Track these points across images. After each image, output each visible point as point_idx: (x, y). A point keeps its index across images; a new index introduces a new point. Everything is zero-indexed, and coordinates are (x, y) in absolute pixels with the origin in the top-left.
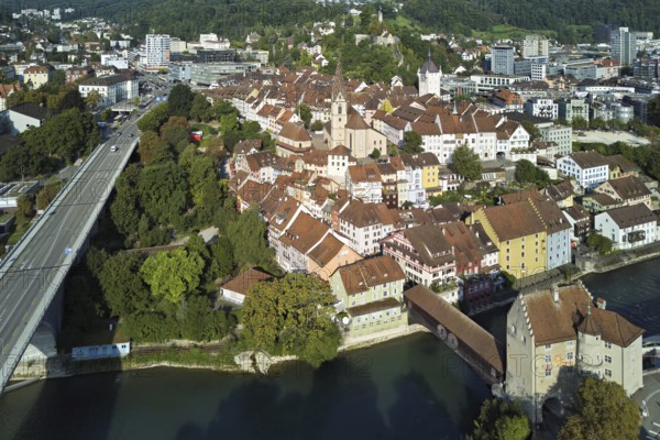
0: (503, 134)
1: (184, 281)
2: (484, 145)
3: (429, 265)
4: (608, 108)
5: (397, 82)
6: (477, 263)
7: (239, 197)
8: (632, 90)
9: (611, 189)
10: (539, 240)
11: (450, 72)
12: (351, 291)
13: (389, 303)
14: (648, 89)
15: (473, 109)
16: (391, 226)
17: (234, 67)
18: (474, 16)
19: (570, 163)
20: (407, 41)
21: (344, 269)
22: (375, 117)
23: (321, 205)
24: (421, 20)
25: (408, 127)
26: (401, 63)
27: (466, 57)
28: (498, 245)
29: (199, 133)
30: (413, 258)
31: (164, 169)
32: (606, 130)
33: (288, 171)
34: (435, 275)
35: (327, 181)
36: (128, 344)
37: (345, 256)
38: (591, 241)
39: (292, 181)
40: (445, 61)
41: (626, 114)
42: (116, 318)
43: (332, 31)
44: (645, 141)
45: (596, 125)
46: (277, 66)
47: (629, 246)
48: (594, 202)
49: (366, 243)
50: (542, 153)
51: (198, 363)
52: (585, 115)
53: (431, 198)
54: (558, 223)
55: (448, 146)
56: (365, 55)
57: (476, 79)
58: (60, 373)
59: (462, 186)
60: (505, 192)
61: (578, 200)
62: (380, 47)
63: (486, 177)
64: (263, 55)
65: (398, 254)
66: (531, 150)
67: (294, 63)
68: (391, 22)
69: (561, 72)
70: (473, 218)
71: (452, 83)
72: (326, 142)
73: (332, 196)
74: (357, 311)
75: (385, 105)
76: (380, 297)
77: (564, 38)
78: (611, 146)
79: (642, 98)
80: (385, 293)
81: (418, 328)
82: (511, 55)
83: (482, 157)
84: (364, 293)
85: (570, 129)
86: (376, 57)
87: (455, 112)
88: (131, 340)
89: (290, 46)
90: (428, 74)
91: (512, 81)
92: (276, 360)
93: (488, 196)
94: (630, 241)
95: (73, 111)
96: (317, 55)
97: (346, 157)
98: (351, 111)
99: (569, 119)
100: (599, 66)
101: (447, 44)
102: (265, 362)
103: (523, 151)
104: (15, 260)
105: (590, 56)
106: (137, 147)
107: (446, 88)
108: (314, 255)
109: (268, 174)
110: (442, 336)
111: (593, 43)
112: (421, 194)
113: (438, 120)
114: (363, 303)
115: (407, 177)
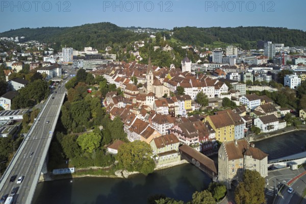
0: (217, 87)
1: (94, 144)
2: (210, 92)
3: (188, 137)
4: (261, 76)
5: (172, 67)
6: (207, 137)
7: (111, 114)
8: (272, 69)
9: (261, 109)
10: (231, 128)
11: (195, 63)
12: (158, 147)
13: (174, 152)
14: (279, 68)
15: (205, 77)
16: (173, 124)
17: (102, 62)
18: (205, 38)
19: (245, 99)
20: (176, 49)
21: (156, 140)
22: (164, 81)
23: (144, 116)
24: (181, 39)
25: (178, 85)
26: (174, 59)
27: (202, 56)
28: (216, 130)
29: (90, 89)
30: (182, 135)
31: (81, 103)
32: (260, 86)
33: (130, 103)
34: (191, 141)
35: (146, 107)
36: (74, 168)
37: (155, 134)
38: (252, 129)
39: (132, 107)
40: (193, 58)
41: (269, 79)
42: (68, 159)
43: (143, 45)
44: (276, 90)
45: (256, 83)
46: (120, 61)
47: (267, 131)
48: (255, 114)
49: (163, 131)
50: (233, 95)
51: (101, 175)
52: (251, 79)
53: (188, 113)
54: (239, 122)
55: (195, 92)
56: (158, 56)
57: (206, 65)
58: (49, 179)
59: (201, 108)
60: (218, 110)
61: (248, 114)
62: (165, 52)
63: (210, 105)
64: (114, 56)
65: (176, 134)
66: (229, 94)
67: (127, 59)
68: (169, 41)
69: (243, 62)
70: (205, 120)
71: (196, 67)
72: (144, 92)
73: (148, 113)
74: (161, 155)
75: (168, 76)
76: (169, 150)
77: (245, 47)
78: (262, 92)
79: (275, 72)
80: (172, 148)
81: (185, 161)
82: (221, 55)
83: (209, 97)
84: (164, 148)
85: (245, 85)
86: (163, 56)
87: (198, 78)
88: (75, 167)
89: (125, 52)
90: (186, 63)
91: (221, 66)
92: (131, 173)
93: (211, 112)
94: (268, 129)
95: (39, 80)
96: (137, 56)
97: (154, 97)
98: (155, 78)
99: (245, 81)
100: (259, 59)
101: (193, 50)
102: (126, 174)
103: (225, 94)
104: (30, 136)
105: (255, 55)
106: (66, 95)
107: (194, 69)
108: (143, 135)
109: (121, 105)
110: (194, 163)
111: (257, 49)
112: (184, 112)
113: (191, 82)
114: (163, 152)
115: (179, 105)
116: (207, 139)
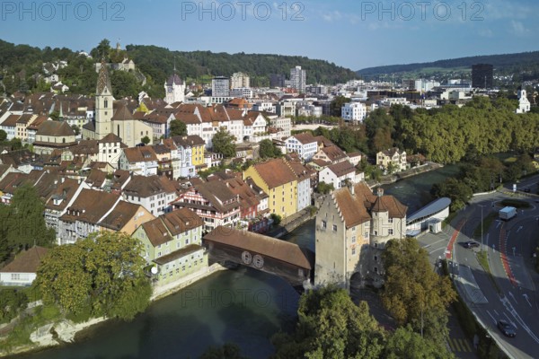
0: (248, 121)
9: (324, 155)
10: (293, 187)
12: (156, 242)
13: (193, 248)
16: (174, 194)
19: (293, 142)
21: (146, 226)
32: (307, 123)
37: (141, 218)
45: (301, 120)
48: (316, 165)
50: (275, 136)
53: (200, 172)
55: (206, 133)
59: (222, 162)
66: (268, 133)
74: (164, 260)
76: (183, 245)
78: (315, 131)
80: (187, 241)
84: (169, 243)
85: (289, 119)
92: (82, 326)
97: (118, 144)
102: (69, 332)
103: (263, 134)
112: (191, 170)
113: (197, 112)
114: (168, 253)
115: (179, 156)
116: (254, 213)
